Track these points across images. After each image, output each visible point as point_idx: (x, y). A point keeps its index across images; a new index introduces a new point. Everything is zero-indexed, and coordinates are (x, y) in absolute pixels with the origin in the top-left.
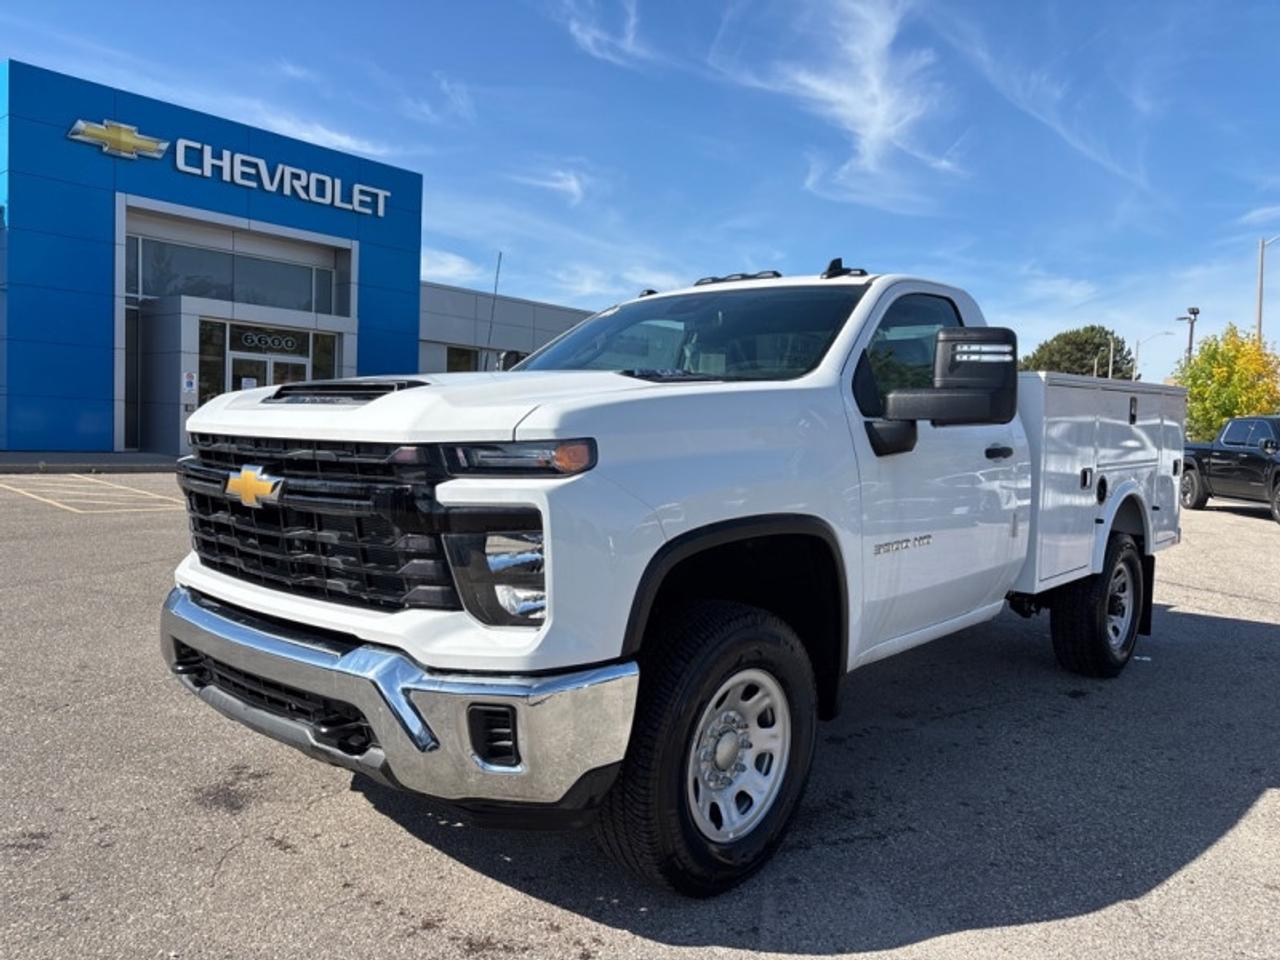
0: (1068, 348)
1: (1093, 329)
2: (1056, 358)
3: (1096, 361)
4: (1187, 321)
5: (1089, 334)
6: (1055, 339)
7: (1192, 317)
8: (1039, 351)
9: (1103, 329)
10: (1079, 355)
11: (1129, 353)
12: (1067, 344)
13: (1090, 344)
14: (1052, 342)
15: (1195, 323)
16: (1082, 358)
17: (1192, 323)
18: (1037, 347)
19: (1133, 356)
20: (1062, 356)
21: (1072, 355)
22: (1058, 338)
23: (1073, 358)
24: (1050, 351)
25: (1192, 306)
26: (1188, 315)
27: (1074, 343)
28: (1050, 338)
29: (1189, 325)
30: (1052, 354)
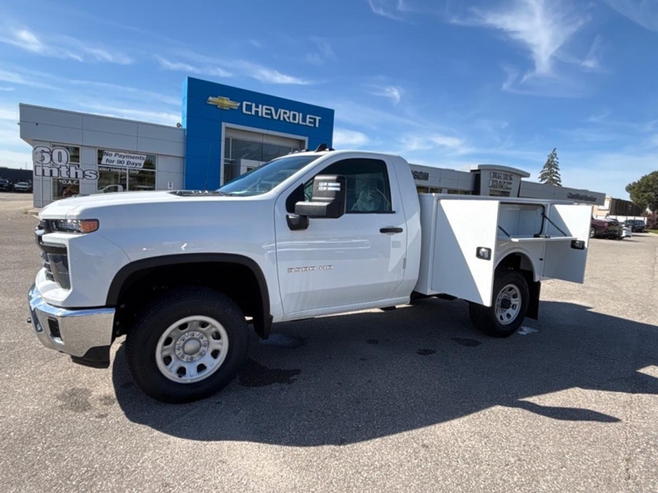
2: (651, 183)
6: (651, 174)
14: (649, 175)
24: (647, 180)
30: (649, 181)
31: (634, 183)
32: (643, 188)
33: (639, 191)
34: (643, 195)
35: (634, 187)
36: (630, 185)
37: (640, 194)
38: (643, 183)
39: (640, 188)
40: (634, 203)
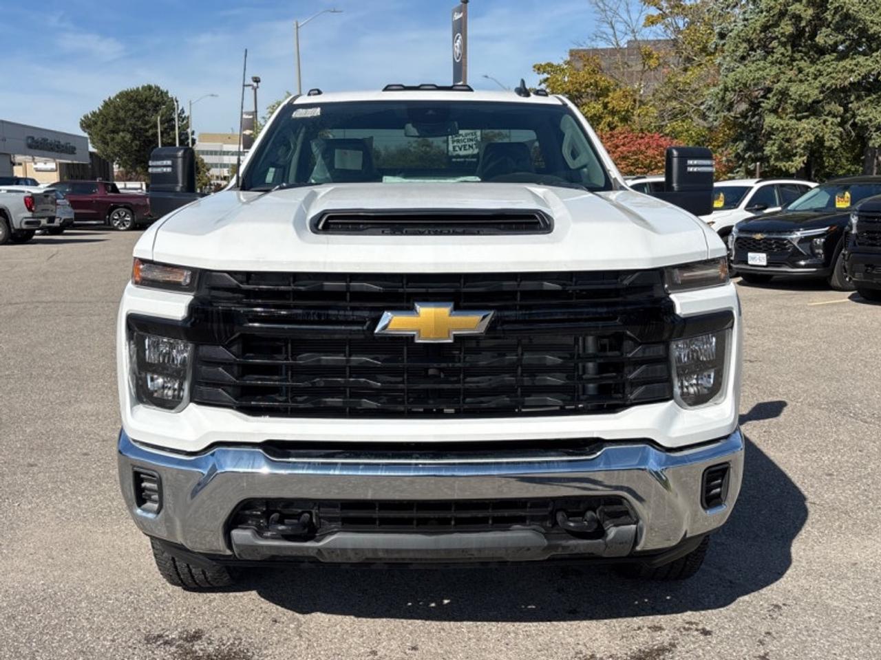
0: (131, 105)
1: (150, 88)
2: (122, 114)
3: (159, 118)
4: (251, 88)
5: (147, 93)
6: (118, 96)
7: (255, 84)
8: (103, 107)
9: (158, 88)
10: (141, 112)
11: (183, 111)
12: (130, 101)
13: (150, 102)
14: (115, 98)
15: (258, 90)
16: (144, 115)
17: (255, 89)
18: (102, 103)
19: (186, 114)
20: (126, 112)
21: (135, 112)
22: (122, 95)
23: (136, 115)
24: (115, 107)
25: (255, 75)
26: (252, 83)
27: (136, 100)
28: (113, 96)
29: (253, 92)
30: (118, 111)
31: (94, 114)
32: (111, 124)
33: (105, 130)
34: (113, 139)
35: (95, 123)
36: (87, 117)
37: (108, 137)
38: (109, 114)
39: (105, 122)
40: (100, 155)
